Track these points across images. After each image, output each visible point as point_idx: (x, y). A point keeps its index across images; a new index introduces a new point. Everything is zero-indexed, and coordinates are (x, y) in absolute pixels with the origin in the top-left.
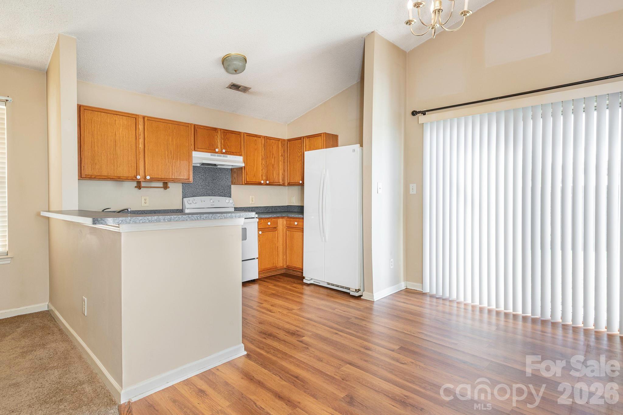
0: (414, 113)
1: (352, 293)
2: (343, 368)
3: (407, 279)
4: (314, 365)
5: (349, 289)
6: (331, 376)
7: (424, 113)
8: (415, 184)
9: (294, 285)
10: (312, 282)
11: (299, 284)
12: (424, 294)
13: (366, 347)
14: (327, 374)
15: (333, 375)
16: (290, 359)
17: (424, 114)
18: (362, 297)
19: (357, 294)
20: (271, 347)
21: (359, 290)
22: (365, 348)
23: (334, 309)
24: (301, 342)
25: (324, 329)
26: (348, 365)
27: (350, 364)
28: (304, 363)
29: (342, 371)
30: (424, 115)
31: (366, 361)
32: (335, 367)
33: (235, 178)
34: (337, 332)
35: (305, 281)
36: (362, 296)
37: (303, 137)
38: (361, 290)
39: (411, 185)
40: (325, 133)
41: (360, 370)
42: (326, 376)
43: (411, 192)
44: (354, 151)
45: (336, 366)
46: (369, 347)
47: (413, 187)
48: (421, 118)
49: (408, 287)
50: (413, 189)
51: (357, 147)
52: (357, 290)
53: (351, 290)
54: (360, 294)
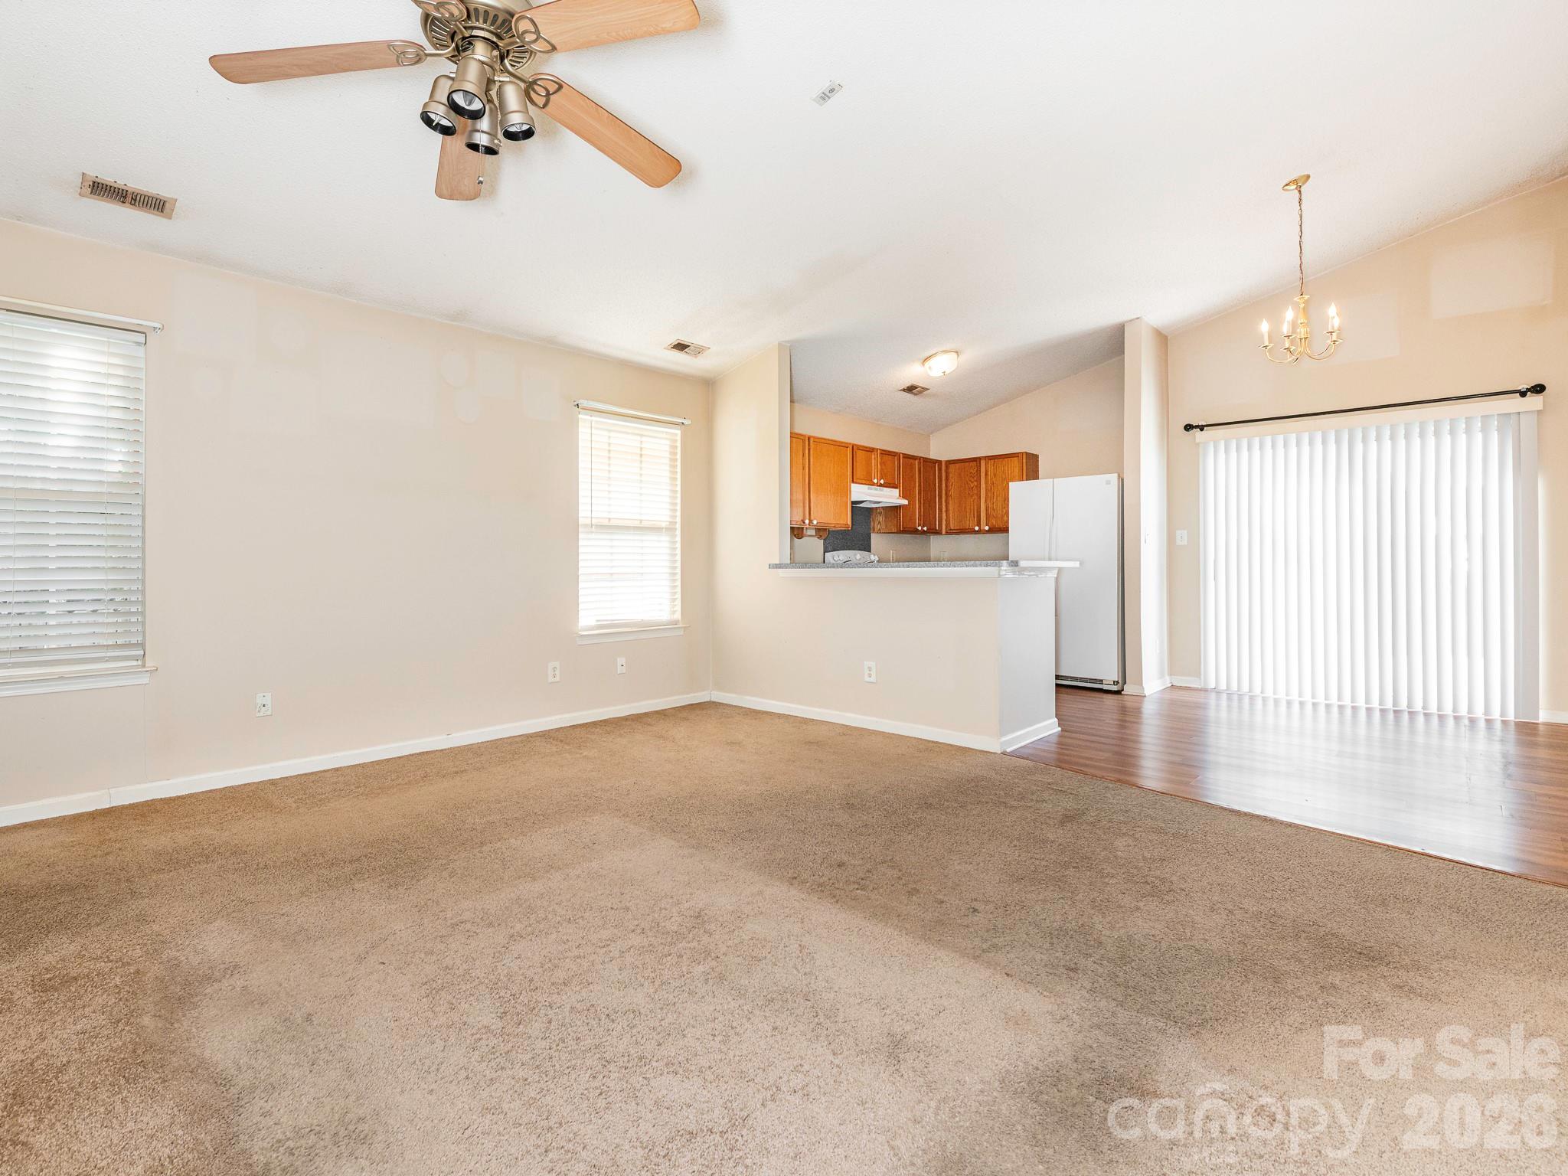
0: (1188, 427)
1: (1105, 687)
3: (1171, 674)
5: (1101, 682)
7: (1202, 428)
8: (1186, 532)
12: (1206, 690)
17: (1202, 430)
18: (1123, 693)
19: (1115, 688)
21: (1118, 682)
33: (879, 522)
36: (1123, 690)
37: (980, 458)
38: (1120, 682)
39: (1178, 533)
40: (1026, 453)
43: (1179, 542)
44: (1108, 482)
47: (1181, 535)
48: (1198, 436)
49: (1174, 684)
50: (1182, 537)
51: (1113, 478)
52: (1116, 683)
53: (1104, 682)
54: (1120, 689)
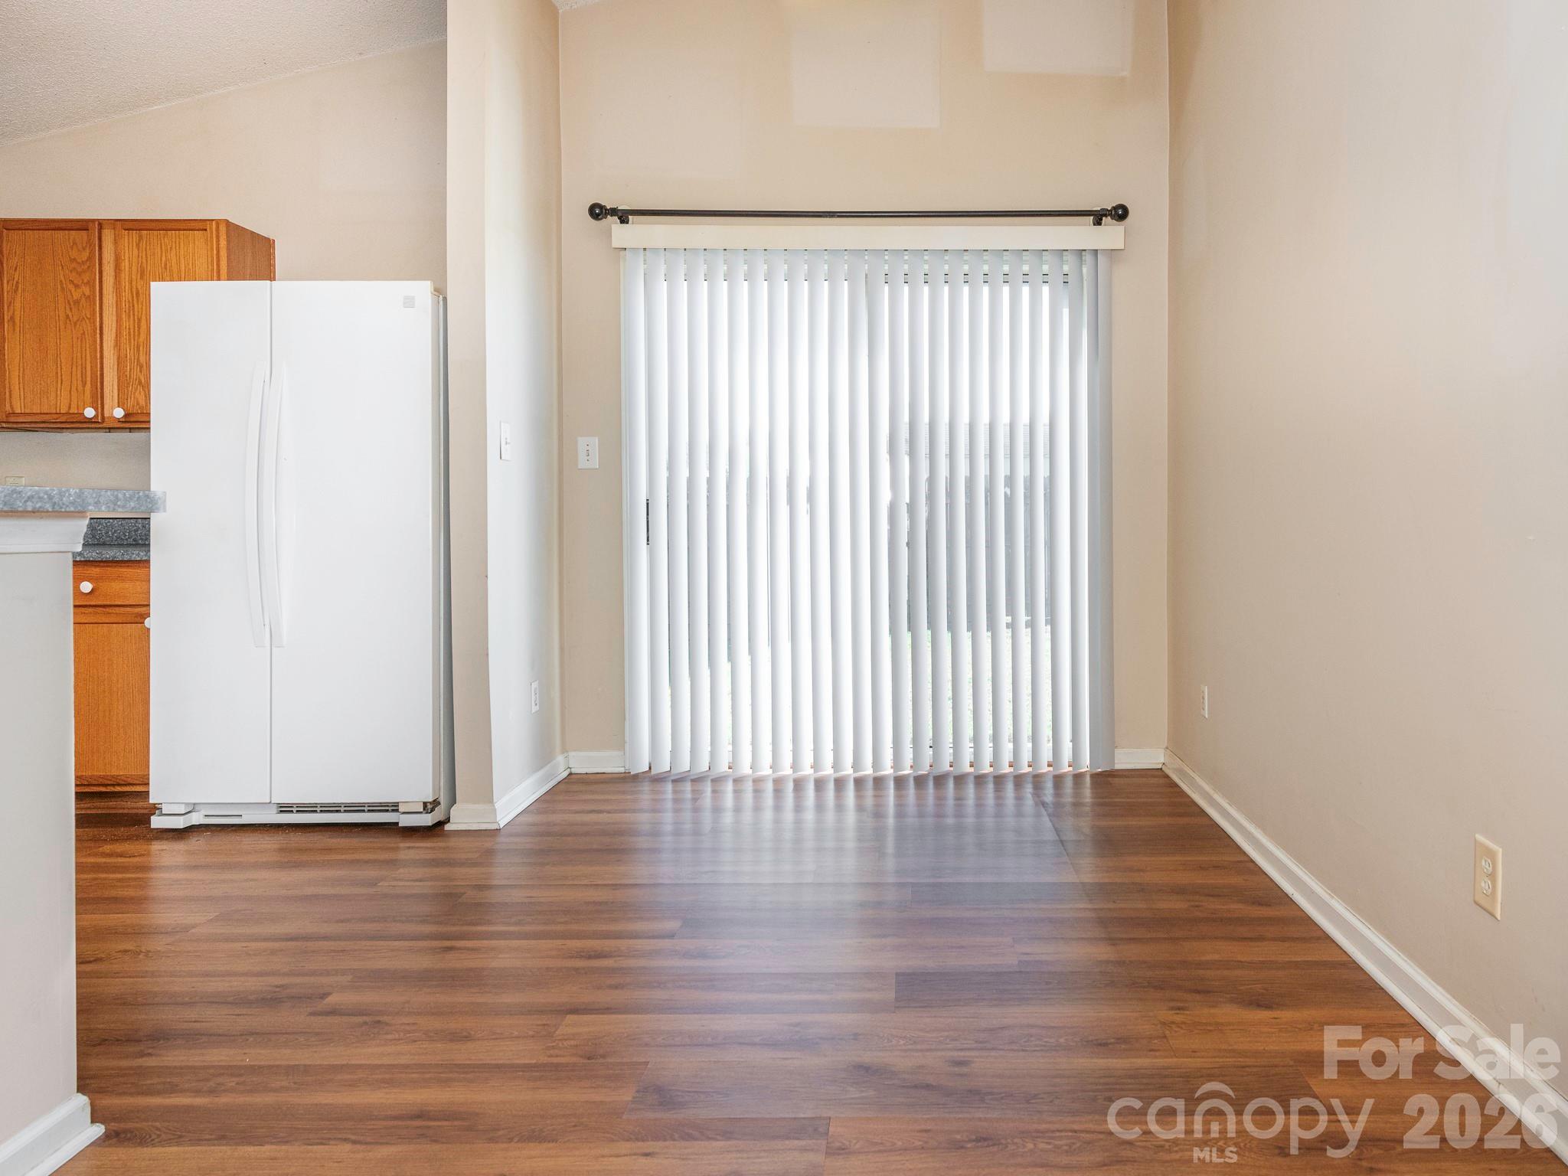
0: (596, 211)
1: (405, 821)
2: (562, 1031)
3: (566, 749)
4: (453, 1060)
5: (394, 807)
6: (544, 1065)
7: (623, 217)
8: (597, 440)
9: (107, 848)
10: (196, 819)
11: (137, 838)
12: (631, 781)
13: (583, 952)
14: (525, 1064)
15: (544, 1059)
16: (339, 1077)
17: (624, 220)
18: (448, 827)
19: (427, 820)
20: (212, 1071)
21: (436, 803)
22: (581, 957)
23: (373, 883)
24: (333, 1012)
25: (392, 950)
26: (568, 1016)
27: (575, 1011)
28: (407, 1066)
29: (566, 1040)
30: (622, 222)
31: (616, 987)
32: (533, 1037)
34: (448, 943)
35: (157, 822)
36: (448, 820)
37: (101, 224)
38: (442, 803)
39: (581, 441)
40: (225, 221)
41: (620, 1016)
42: (523, 1071)
43: (582, 462)
44: (409, 302)
45: (531, 1033)
46: (595, 951)
47: (588, 448)
48: (621, 234)
49: (574, 771)
50: (588, 451)
51: (422, 290)
52: (429, 807)
53: (402, 809)
54: (442, 818)
